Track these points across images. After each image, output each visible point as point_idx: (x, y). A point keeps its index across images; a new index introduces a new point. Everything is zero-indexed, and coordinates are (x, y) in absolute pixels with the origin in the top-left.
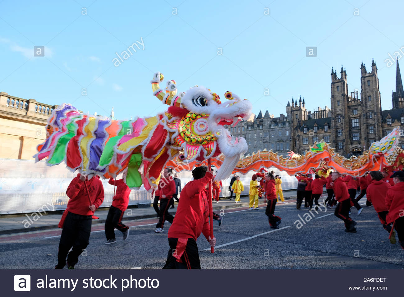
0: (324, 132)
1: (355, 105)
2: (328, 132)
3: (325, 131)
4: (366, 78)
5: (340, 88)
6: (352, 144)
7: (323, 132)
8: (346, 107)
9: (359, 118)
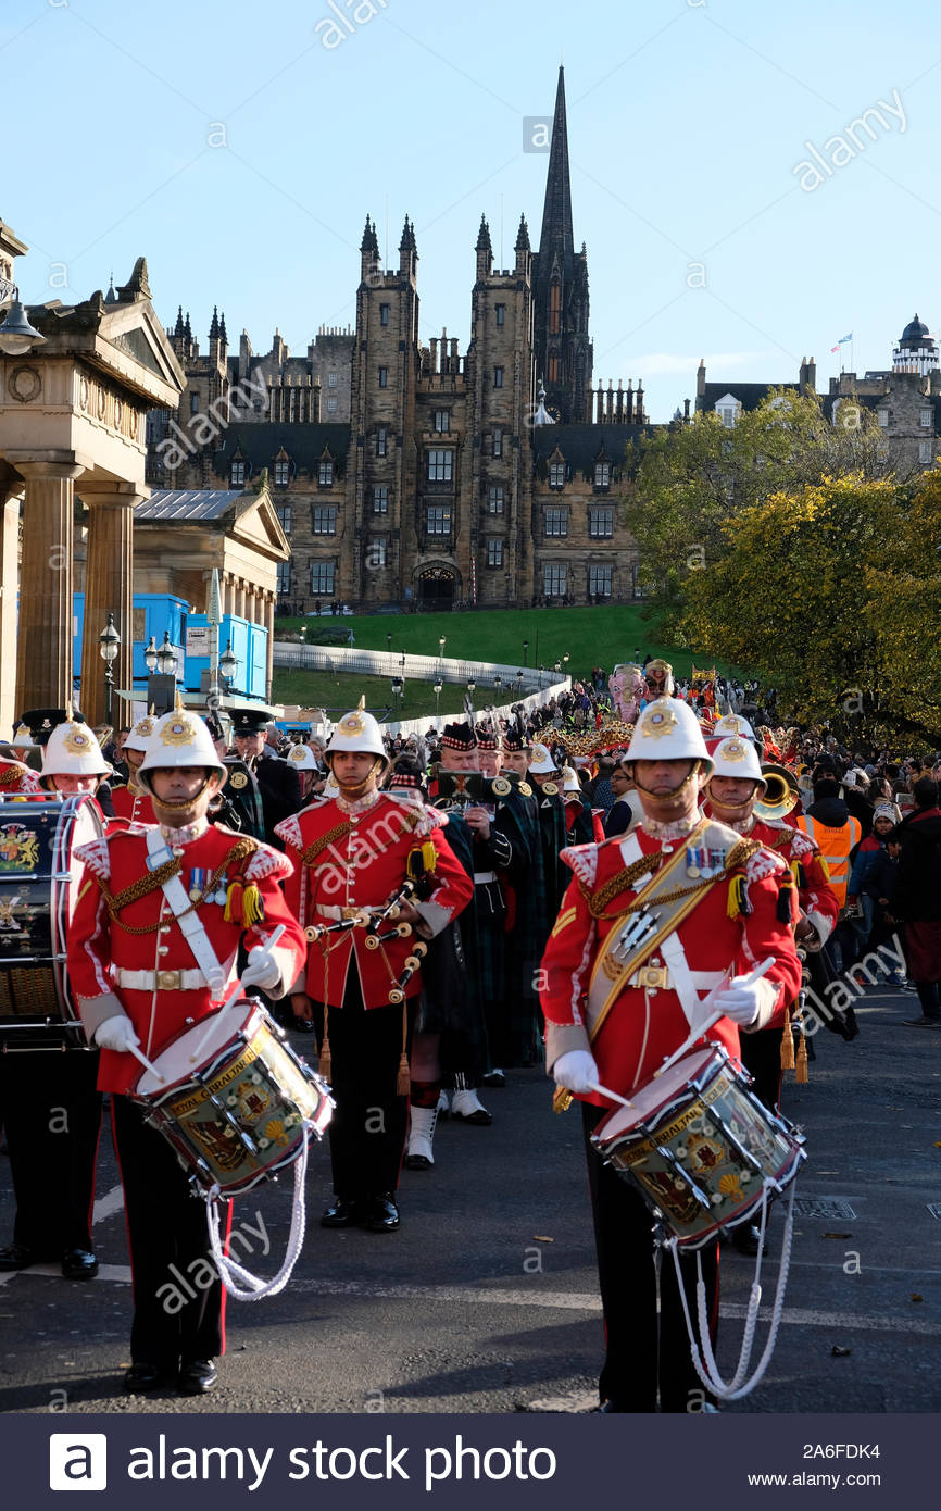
0: (316, 490)
1: (444, 394)
2: (334, 490)
3: (320, 486)
4: (493, 293)
5: (393, 312)
6: (423, 549)
7: (313, 488)
8: (412, 396)
9: (454, 447)
